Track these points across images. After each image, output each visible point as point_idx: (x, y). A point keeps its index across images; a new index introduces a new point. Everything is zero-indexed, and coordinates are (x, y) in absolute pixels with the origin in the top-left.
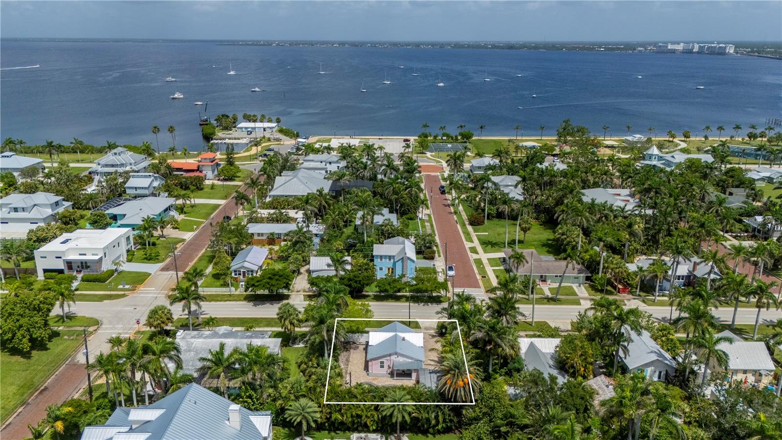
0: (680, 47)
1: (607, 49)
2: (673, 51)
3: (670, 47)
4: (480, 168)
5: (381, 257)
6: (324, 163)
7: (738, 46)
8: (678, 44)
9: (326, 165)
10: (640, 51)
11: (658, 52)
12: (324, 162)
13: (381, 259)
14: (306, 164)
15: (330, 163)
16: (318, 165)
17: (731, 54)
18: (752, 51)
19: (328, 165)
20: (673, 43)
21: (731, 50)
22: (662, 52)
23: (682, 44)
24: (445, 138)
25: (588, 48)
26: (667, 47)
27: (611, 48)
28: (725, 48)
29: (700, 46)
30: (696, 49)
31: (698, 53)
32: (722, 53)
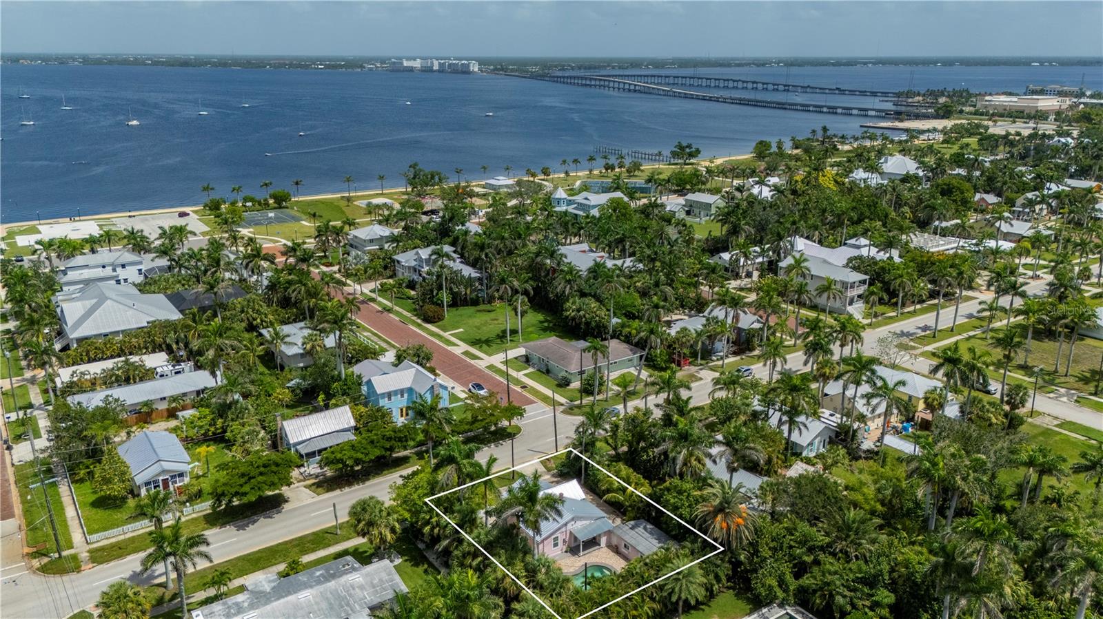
0: (417, 64)
1: (327, 67)
2: (411, 70)
3: (406, 64)
4: (371, 241)
5: (389, 395)
6: (109, 269)
7: (482, 62)
8: (415, 60)
9: (114, 270)
10: (371, 69)
11: (392, 71)
12: (109, 265)
13: (390, 399)
14: (72, 275)
15: (123, 266)
16: (99, 272)
17: (476, 72)
18: (496, 69)
19: (119, 270)
20: (408, 59)
21: (475, 67)
22: (397, 70)
23: (419, 60)
24: (249, 204)
25: (301, 65)
26: (402, 63)
27: (333, 65)
28: (469, 65)
29: (440, 63)
30: (436, 67)
31: (439, 71)
32: (466, 71)
